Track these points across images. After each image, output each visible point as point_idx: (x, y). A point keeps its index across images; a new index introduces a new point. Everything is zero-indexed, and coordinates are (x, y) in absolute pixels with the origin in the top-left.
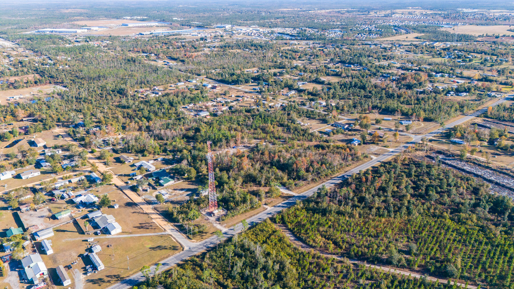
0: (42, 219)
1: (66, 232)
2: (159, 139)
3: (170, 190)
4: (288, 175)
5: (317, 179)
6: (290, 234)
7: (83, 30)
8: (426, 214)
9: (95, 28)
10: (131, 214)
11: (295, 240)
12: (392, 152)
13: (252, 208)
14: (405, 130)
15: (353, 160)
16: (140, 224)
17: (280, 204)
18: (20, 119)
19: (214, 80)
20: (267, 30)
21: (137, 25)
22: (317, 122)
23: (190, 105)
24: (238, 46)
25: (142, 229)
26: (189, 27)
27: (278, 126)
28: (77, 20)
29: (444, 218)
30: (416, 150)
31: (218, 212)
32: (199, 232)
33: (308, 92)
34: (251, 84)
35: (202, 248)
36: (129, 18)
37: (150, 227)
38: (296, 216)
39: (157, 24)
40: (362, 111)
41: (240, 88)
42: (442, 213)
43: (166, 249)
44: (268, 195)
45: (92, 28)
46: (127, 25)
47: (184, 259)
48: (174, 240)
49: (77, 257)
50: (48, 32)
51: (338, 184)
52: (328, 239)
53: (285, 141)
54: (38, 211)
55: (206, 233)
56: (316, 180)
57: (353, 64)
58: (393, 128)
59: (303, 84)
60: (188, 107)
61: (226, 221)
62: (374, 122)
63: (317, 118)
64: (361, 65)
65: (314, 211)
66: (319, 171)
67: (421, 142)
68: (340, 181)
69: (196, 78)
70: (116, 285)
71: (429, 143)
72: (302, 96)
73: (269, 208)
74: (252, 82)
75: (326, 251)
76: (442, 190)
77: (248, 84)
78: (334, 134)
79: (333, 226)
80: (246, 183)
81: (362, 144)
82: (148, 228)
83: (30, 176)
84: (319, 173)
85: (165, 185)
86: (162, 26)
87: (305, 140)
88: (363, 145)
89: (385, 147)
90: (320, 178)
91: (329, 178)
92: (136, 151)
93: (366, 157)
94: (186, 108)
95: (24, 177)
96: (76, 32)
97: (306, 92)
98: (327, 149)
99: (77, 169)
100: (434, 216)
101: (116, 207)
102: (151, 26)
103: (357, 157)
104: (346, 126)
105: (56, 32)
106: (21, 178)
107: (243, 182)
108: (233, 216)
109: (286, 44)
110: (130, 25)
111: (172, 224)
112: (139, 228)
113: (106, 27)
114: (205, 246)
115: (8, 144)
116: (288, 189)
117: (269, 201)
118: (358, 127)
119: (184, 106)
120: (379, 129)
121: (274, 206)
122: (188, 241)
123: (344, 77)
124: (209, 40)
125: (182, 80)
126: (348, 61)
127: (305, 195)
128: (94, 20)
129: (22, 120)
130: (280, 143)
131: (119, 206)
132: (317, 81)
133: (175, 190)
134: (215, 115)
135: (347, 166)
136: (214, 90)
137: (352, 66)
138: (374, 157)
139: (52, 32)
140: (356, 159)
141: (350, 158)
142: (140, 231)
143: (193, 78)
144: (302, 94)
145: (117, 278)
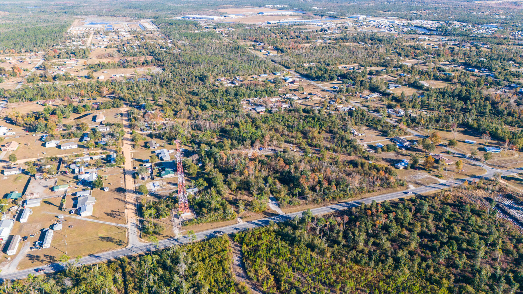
0: (45, 188)
1: (51, 205)
2: (198, 130)
3: (165, 183)
4: (288, 190)
5: (320, 200)
6: (239, 257)
7: (220, 17)
8: (421, 275)
9: (231, 16)
10: (113, 199)
11: (238, 265)
12: (442, 184)
13: (224, 218)
14: (483, 159)
15: (381, 185)
16: (112, 211)
17: (256, 221)
18: (103, 95)
19: (301, 74)
20: (405, 22)
21: (272, 14)
22: (377, 133)
23: (255, 99)
24: (355, 39)
25: (109, 217)
26: (320, 17)
27: (326, 132)
28: (224, 8)
29: (440, 285)
30: (478, 187)
31: (188, 215)
32: (154, 232)
33: (393, 97)
34: (336, 81)
35: (143, 250)
36: (271, 6)
37: (118, 216)
38: (260, 238)
39: (292, 13)
40: (443, 127)
41: (320, 85)
42: (441, 278)
43: (112, 241)
44: (248, 207)
45: (229, 16)
46: (262, 13)
47: (118, 256)
48: (127, 235)
49: (38, 230)
50: (191, 18)
51: (340, 211)
52: (272, 274)
53: (319, 151)
54: (48, 180)
55: (159, 235)
56: (317, 201)
57: (479, 68)
58: (468, 155)
59: (396, 87)
60: (251, 101)
61: (187, 227)
62: (447, 143)
63: (380, 128)
64: (490, 69)
65: (284, 237)
66: (328, 192)
67: (493, 178)
68: (346, 208)
69: (283, 71)
70: (46, 266)
71: (502, 181)
72: (383, 101)
73: (242, 223)
74: (338, 80)
75: (260, 287)
76: (470, 248)
77: (332, 82)
78: (383, 150)
79: (290, 261)
80: (240, 190)
81: (409, 168)
82: (114, 217)
83: (68, 148)
84: (326, 194)
85: (164, 177)
86: (295, 16)
87: (343, 152)
88: (410, 170)
89: (437, 176)
90: (324, 200)
91: (336, 202)
92: (168, 138)
93: (402, 185)
94: (249, 101)
95: (62, 148)
96: (213, 19)
97: (390, 96)
98: (360, 167)
99: (108, 147)
100: (429, 279)
101: (105, 190)
102: (285, 15)
103: (388, 184)
104: (407, 143)
105: (197, 18)
106: (61, 148)
107: (237, 188)
108: (198, 223)
109: (413, 39)
110: (265, 14)
111: (138, 218)
112: (108, 214)
113: (243, 15)
114: (147, 249)
115: (78, 115)
116: (278, 205)
117: (248, 215)
118: (420, 147)
119: (248, 99)
120: (448, 153)
121: (248, 222)
122: (137, 238)
123: (455, 83)
124: (329, 31)
125: (268, 71)
126: (474, 64)
127: (290, 216)
128: (239, 8)
129: (105, 97)
130: (314, 151)
131: (110, 190)
132: (415, 85)
133: (169, 183)
134: (270, 112)
135: (369, 192)
136: (292, 84)
137: (476, 70)
138: (412, 187)
139: (194, 18)
140: (385, 185)
141: (379, 183)
142: (107, 219)
143: (279, 71)
144: (384, 98)
145: (51, 259)
